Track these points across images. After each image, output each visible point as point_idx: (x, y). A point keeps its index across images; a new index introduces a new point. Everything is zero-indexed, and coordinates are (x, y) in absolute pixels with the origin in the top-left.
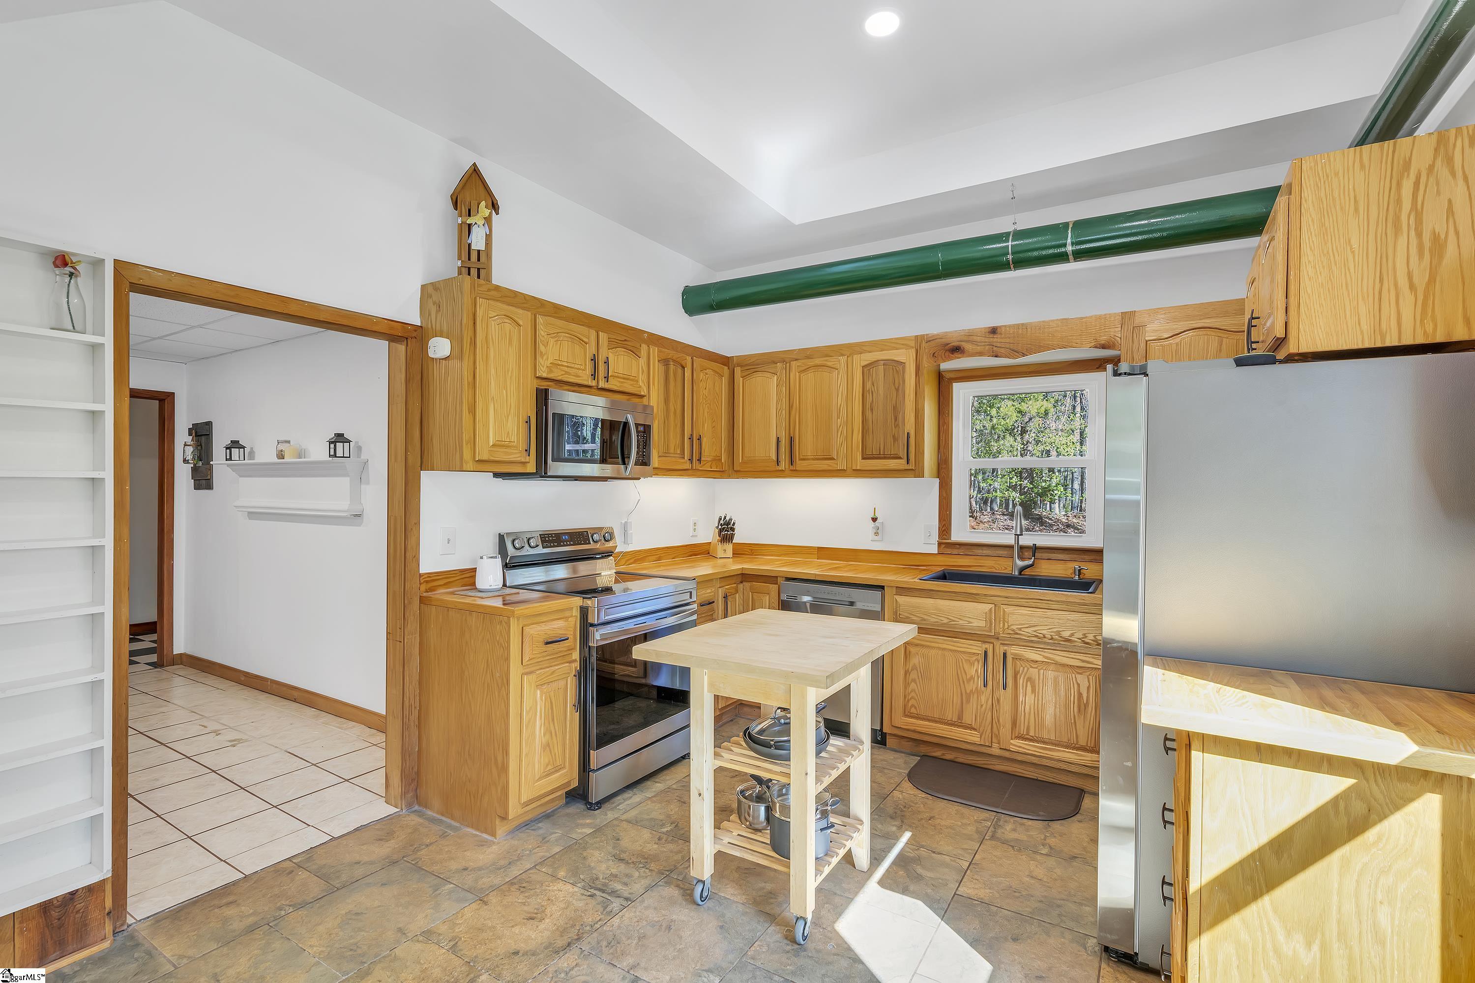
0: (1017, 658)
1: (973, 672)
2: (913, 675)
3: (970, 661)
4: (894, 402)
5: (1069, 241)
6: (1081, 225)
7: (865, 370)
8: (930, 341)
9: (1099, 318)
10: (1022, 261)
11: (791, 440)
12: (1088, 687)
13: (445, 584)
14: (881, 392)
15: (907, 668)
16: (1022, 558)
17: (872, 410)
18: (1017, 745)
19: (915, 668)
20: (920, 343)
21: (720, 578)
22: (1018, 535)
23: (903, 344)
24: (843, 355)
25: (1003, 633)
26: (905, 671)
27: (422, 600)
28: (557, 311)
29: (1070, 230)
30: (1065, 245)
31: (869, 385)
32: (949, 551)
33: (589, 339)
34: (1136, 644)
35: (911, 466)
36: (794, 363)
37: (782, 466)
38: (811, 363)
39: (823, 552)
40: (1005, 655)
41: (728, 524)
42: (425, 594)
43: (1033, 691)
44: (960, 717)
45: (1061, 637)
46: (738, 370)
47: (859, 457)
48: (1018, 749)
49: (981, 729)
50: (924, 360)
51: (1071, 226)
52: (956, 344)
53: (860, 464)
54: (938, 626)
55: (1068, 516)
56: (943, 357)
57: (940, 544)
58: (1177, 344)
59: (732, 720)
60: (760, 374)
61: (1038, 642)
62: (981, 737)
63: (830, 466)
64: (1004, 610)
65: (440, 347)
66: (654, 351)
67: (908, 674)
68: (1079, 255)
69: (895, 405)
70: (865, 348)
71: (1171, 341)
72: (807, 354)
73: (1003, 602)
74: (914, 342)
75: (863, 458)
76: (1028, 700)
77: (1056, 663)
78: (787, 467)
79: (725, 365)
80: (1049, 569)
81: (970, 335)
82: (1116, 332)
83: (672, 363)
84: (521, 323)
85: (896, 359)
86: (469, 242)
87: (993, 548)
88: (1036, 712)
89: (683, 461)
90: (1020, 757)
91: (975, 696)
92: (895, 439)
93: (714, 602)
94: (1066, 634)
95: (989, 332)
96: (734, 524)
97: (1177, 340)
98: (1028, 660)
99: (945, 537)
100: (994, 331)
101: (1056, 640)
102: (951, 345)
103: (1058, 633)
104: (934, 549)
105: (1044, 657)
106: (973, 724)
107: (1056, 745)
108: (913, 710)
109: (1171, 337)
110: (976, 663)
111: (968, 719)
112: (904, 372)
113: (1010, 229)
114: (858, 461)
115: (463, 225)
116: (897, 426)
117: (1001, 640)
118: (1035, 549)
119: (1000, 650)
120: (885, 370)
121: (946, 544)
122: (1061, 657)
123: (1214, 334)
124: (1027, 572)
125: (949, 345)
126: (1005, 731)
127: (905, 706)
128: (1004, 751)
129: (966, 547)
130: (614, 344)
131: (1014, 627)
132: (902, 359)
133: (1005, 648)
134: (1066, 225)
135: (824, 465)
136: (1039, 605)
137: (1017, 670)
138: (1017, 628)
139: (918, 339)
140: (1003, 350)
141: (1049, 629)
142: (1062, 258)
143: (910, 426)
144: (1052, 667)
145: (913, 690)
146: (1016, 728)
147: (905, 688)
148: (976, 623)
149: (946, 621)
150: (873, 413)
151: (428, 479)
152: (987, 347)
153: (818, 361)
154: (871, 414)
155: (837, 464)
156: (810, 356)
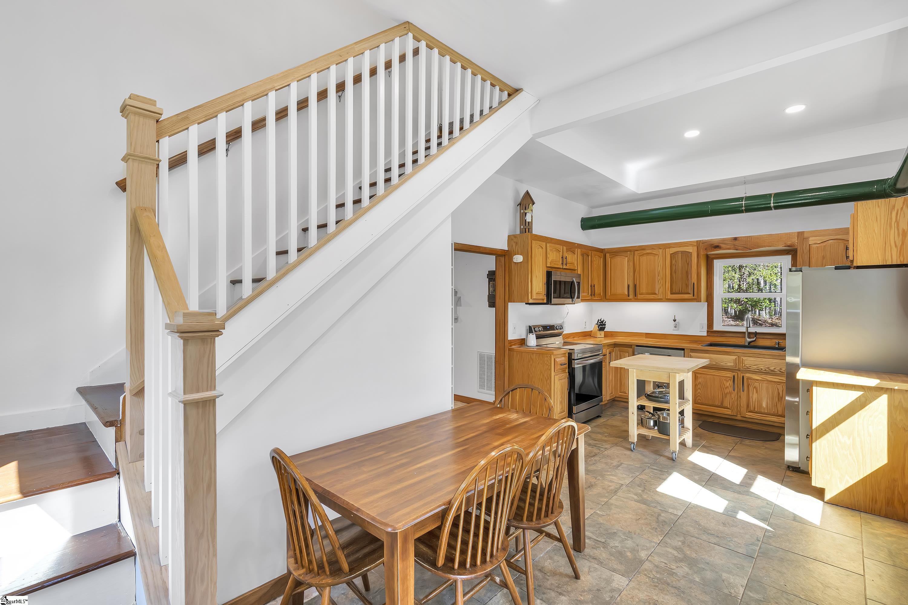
0: (748, 379)
1: (728, 384)
2: (699, 386)
3: (726, 380)
4: (686, 269)
5: (772, 202)
6: (777, 195)
7: (672, 255)
8: (704, 243)
9: (787, 234)
10: (749, 209)
11: (635, 286)
12: (782, 391)
13: (514, 344)
14: (680, 265)
15: (696, 383)
16: (749, 338)
17: (675, 273)
18: (749, 415)
19: (700, 383)
20: (699, 244)
21: (607, 345)
22: (748, 327)
23: (690, 244)
24: (661, 249)
25: (742, 368)
26: (695, 384)
27: (509, 350)
28: (552, 239)
29: (772, 198)
30: (770, 204)
31: (674, 262)
32: (713, 335)
33: (561, 250)
34: (799, 364)
35: (695, 297)
36: (636, 252)
37: (631, 297)
38: (645, 252)
39: (648, 335)
40: (743, 377)
41: (602, 322)
42: (509, 347)
43: (757, 392)
44: (722, 403)
45: (770, 370)
46: (608, 255)
47: (669, 293)
48: (749, 416)
49: (732, 409)
50: (701, 251)
51: (773, 196)
52: (717, 244)
53: (670, 296)
54: (710, 365)
55: (772, 319)
56: (710, 249)
57: (708, 332)
58: (824, 246)
59: (610, 407)
60: (619, 257)
61: (759, 372)
62: (732, 412)
63: (655, 297)
64: (742, 359)
65: (518, 259)
66: (579, 250)
67: (696, 386)
68: (776, 208)
69: (687, 271)
70: (672, 246)
71: (821, 245)
72: (642, 248)
73: (742, 355)
74: (696, 243)
75: (671, 294)
76: (754, 396)
77: (768, 380)
78: (633, 297)
79: (602, 253)
80: (762, 342)
81: (724, 241)
82: (795, 240)
83: (585, 255)
84: (543, 248)
85: (687, 251)
86: (526, 219)
87: (735, 333)
88: (758, 401)
89: (588, 296)
90: (750, 420)
91: (729, 395)
92: (687, 286)
93: (606, 355)
94: (772, 368)
95: (733, 239)
96: (605, 322)
97: (824, 244)
98: (754, 379)
99: (710, 328)
100: (735, 239)
101: (767, 371)
102: (715, 244)
103: (768, 368)
104: (705, 334)
105: (762, 378)
106: (728, 406)
107: (768, 415)
108: (699, 401)
109: (821, 243)
110: (729, 381)
111: (726, 403)
112: (691, 257)
113: (744, 195)
114: (669, 295)
115: (523, 213)
116: (688, 280)
117: (741, 371)
118: (756, 334)
119: (742, 375)
120: (682, 255)
121: (710, 331)
122: (769, 378)
123: (842, 242)
124: (752, 344)
125: (713, 245)
126: (744, 409)
128: (743, 418)
129: (721, 332)
130: (568, 250)
131: (747, 366)
132: (690, 251)
133: (743, 374)
134: (770, 195)
135: (652, 297)
136: (759, 356)
137: (749, 383)
138: (749, 366)
139: (698, 242)
140: (740, 248)
141: (764, 366)
142: (769, 208)
143: (694, 279)
144: (766, 382)
145: (699, 393)
146: (748, 408)
147: (695, 392)
148: (729, 364)
149: (715, 363)
151: (511, 306)
152: (732, 246)
153: (648, 251)
154: (675, 275)
155: (658, 296)
156: (644, 249)
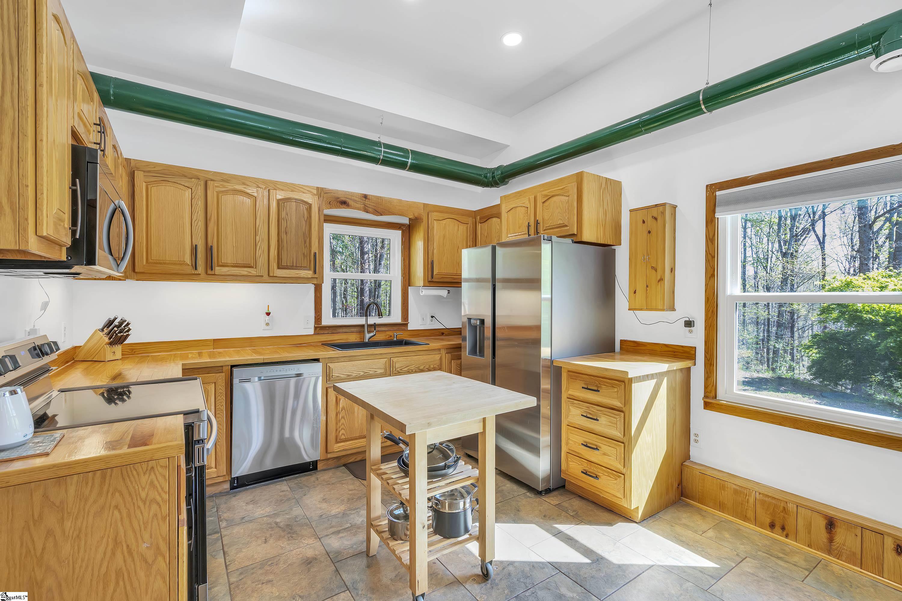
2: (343, 414)
4: (303, 230)
5: (410, 160)
6: (416, 154)
7: (280, 203)
8: (327, 193)
9: (416, 203)
14: (294, 222)
15: (338, 410)
16: (369, 332)
17: (286, 233)
19: (343, 409)
20: (321, 192)
23: (308, 191)
29: (411, 155)
31: (283, 214)
32: (322, 332)
35: (317, 275)
36: (211, 183)
37: (200, 269)
38: (230, 186)
41: (119, 324)
45: (420, 369)
46: (139, 175)
47: (275, 267)
50: (323, 205)
51: (412, 153)
52: (344, 199)
53: (276, 272)
56: (336, 206)
57: (316, 328)
63: (250, 272)
64: (393, 361)
67: (339, 415)
68: (412, 169)
69: (304, 232)
70: (278, 186)
72: (224, 178)
73: (392, 356)
74: (317, 190)
75: (278, 268)
78: (204, 272)
81: (351, 196)
85: (305, 200)
87: (349, 328)
92: (304, 256)
95: (363, 197)
96: (127, 325)
97: (444, 222)
99: (318, 323)
100: (365, 196)
104: (312, 332)
108: (343, 437)
109: (442, 220)
112: (310, 210)
114: (275, 270)
116: (305, 246)
118: (375, 326)
120: (296, 206)
121: (319, 328)
125: (339, 199)
127: (337, 437)
129: (334, 328)
131: (398, 369)
132: (309, 201)
135: (243, 271)
138: (400, 369)
140: (370, 210)
142: (404, 167)
143: (315, 248)
145: (343, 424)
147: (337, 424)
148: (379, 372)
149: (362, 373)
150: (287, 236)
152: (362, 206)
153: (236, 186)
154: (285, 236)
155: (256, 272)
156: (227, 181)
